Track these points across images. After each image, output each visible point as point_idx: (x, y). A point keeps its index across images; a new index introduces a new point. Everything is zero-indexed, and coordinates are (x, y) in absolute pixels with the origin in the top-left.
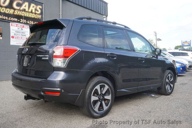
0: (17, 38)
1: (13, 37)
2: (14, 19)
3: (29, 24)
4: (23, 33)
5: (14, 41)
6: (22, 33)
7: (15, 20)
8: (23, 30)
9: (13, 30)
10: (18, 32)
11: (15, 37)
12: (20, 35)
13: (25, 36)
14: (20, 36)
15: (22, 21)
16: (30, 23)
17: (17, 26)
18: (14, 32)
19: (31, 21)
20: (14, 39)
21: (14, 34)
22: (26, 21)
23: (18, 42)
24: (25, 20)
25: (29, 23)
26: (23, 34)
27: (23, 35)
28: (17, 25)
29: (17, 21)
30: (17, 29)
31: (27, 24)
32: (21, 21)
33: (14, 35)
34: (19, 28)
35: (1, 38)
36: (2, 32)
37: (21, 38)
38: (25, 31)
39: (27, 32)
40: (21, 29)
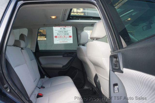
0: (60, 37)
1: (56, 37)
4: (65, 32)
5: (58, 40)
6: (64, 32)
8: (66, 29)
9: (56, 30)
10: (61, 32)
11: (58, 37)
12: (63, 34)
13: (67, 34)
18: (57, 32)
20: (57, 39)
21: (57, 34)
23: (61, 41)
27: (66, 34)
34: (62, 28)
35: (45, 39)
36: (46, 33)
37: (64, 37)
38: (67, 30)
39: (70, 30)
40: (64, 29)
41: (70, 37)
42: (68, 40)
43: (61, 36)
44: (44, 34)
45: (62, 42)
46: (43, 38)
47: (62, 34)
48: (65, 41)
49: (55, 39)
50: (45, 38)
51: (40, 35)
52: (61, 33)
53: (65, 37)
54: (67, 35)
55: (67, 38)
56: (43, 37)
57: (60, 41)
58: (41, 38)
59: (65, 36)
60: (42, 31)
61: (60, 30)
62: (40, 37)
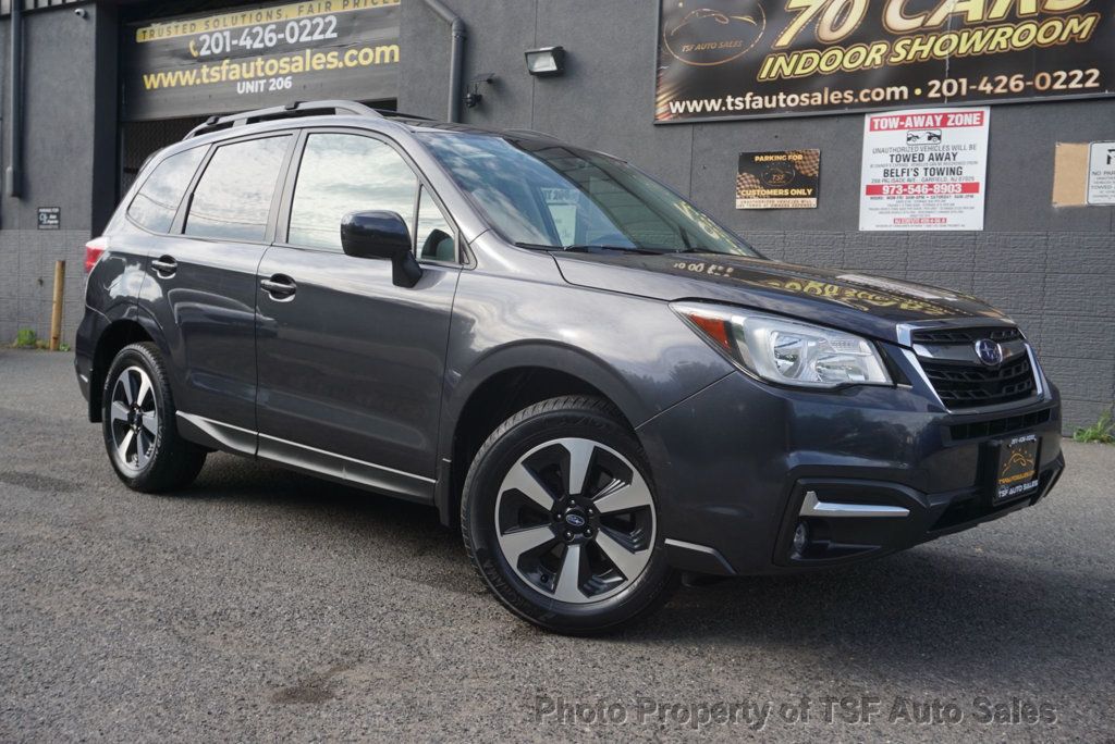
0: (901, 190)
1: (874, 190)
2: (889, 90)
3: (993, 95)
4: (940, 157)
5: (883, 211)
6: (931, 158)
7: (897, 97)
8: (944, 141)
9: (878, 151)
10: (906, 159)
11: (886, 190)
12: (921, 172)
13: (952, 171)
14: (918, 180)
15: (940, 91)
16: (999, 90)
17: (901, 127)
18: (885, 159)
19: (1004, 79)
20: (883, 202)
21: (886, 173)
22: (968, 85)
23: (906, 216)
24: (964, 81)
25: (989, 88)
26: (943, 165)
27: (941, 172)
28: (903, 118)
29: (906, 96)
30: (903, 143)
31: (974, 97)
32: (932, 94)
33: (880, 175)
34: (915, 133)
35: (813, 202)
36: (819, 170)
37: (925, 189)
38: (954, 148)
39: (972, 147)
40: (930, 138)
41: (970, 188)
42: (950, 209)
43: (905, 186)
44: (806, 176)
45: (913, 221)
46: (800, 200)
47: (912, 173)
48: (932, 216)
49: (865, 201)
50: (812, 196)
51: (787, 178)
52: (910, 165)
53: (936, 189)
54: (949, 177)
55: (943, 196)
56: (802, 192)
57: (897, 216)
58: (790, 196)
59: (931, 186)
60: (800, 157)
61: (903, 149)
62: (786, 192)
